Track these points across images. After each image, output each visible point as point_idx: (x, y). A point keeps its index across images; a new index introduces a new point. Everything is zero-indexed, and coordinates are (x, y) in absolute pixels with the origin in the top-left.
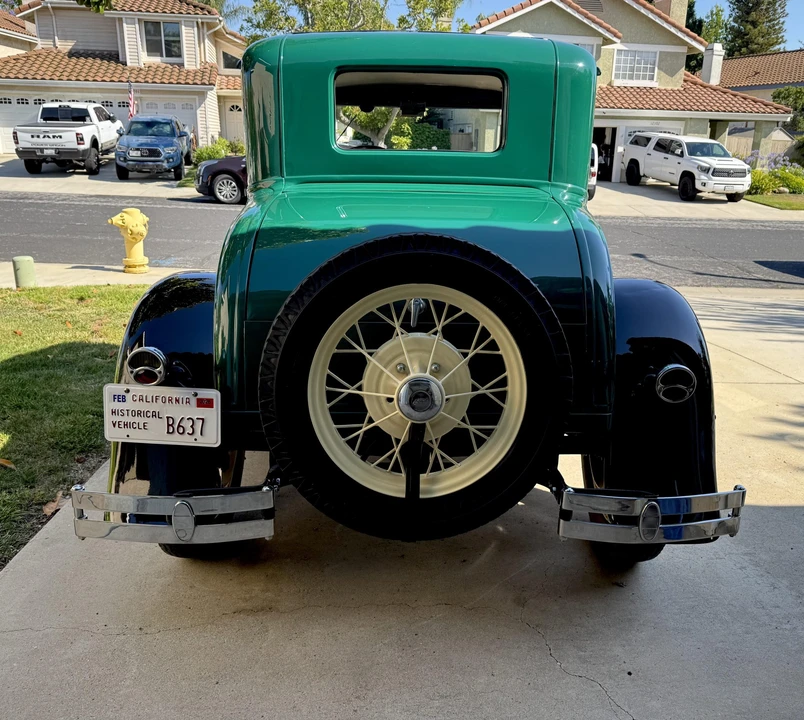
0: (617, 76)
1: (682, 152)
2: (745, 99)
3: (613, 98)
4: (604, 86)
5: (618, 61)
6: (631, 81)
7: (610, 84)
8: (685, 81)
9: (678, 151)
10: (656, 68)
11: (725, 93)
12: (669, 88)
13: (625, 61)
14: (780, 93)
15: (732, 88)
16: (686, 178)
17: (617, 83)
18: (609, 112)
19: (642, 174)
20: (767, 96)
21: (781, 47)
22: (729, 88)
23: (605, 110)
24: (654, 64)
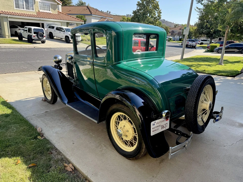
0: (40, 9)
1: (64, 31)
2: (71, 17)
3: (41, 15)
4: (37, 11)
5: (40, 5)
6: (44, 11)
7: (39, 11)
8: (58, 12)
9: (63, 31)
10: (50, 8)
11: (66, 15)
12: (55, 13)
13: (42, 5)
14: (77, 16)
15: (68, 14)
16: (66, 37)
17: (41, 11)
18: (41, 19)
19: (54, 36)
20: (75, 16)
21: (72, 4)
22: (67, 14)
23: (40, 18)
24: (50, 7)
